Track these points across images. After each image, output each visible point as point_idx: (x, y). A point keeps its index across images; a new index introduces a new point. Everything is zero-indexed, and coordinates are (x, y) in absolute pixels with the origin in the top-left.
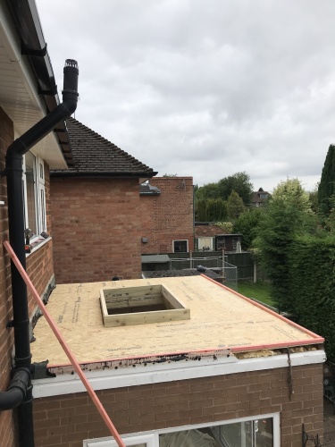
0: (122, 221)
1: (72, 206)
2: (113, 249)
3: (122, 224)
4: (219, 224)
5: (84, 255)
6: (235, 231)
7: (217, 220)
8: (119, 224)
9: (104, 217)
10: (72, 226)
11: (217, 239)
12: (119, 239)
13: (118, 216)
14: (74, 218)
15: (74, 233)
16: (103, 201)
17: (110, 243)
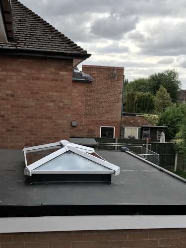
0: (55, 98)
1: (9, 81)
2: (44, 124)
3: (54, 101)
4: (146, 115)
5: (17, 127)
6: (160, 123)
7: (144, 112)
8: (52, 101)
9: (38, 93)
10: (8, 99)
11: (142, 129)
12: (50, 115)
13: (50, 94)
14: (9, 92)
15: (9, 106)
16: (38, 79)
17: (42, 118)
